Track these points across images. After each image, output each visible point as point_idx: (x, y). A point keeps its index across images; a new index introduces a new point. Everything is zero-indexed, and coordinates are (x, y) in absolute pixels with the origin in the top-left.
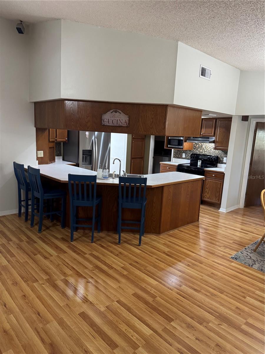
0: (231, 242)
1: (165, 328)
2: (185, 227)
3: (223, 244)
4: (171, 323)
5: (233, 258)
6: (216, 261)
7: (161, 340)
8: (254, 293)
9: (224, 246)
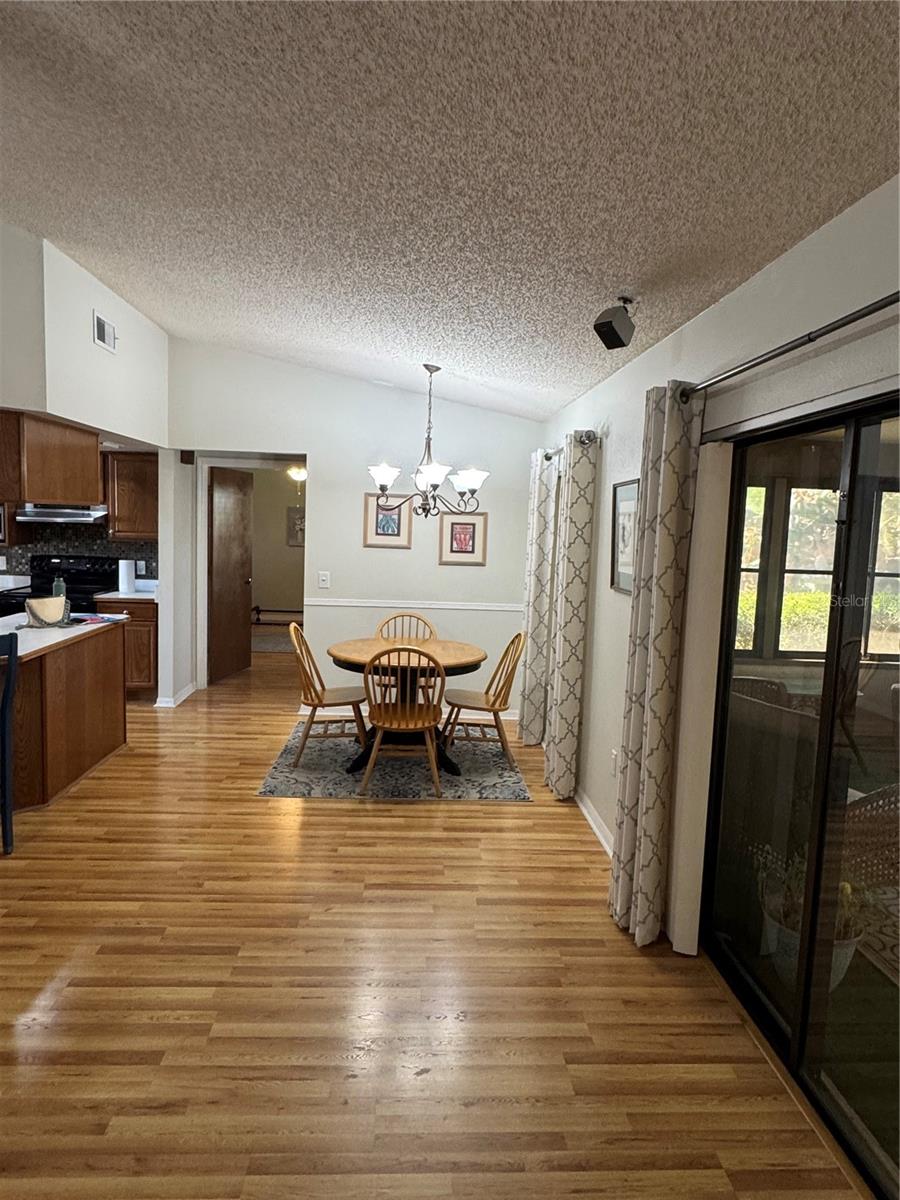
0: (237, 764)
1: (235, 968)
2: (101, 767)
3: (223, 773)
4: (240, 954)
5: (264, 794)
6: (235, 811)
7: (243, 990)
8: (345, 837)
9: (227, 778)
